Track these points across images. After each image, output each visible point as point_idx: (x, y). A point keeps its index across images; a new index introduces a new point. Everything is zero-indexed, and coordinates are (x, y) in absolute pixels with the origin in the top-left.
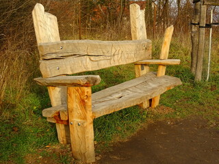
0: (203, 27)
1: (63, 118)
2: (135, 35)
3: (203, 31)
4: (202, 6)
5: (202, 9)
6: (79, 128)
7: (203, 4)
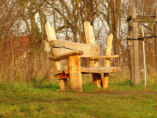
0: (136, 39)
1: (66, 73)
2: (89, 41)
3: (136, 42)
4: (133, 23)
5: (134, 25)
6: (75, 76)
7: (134, 22)
